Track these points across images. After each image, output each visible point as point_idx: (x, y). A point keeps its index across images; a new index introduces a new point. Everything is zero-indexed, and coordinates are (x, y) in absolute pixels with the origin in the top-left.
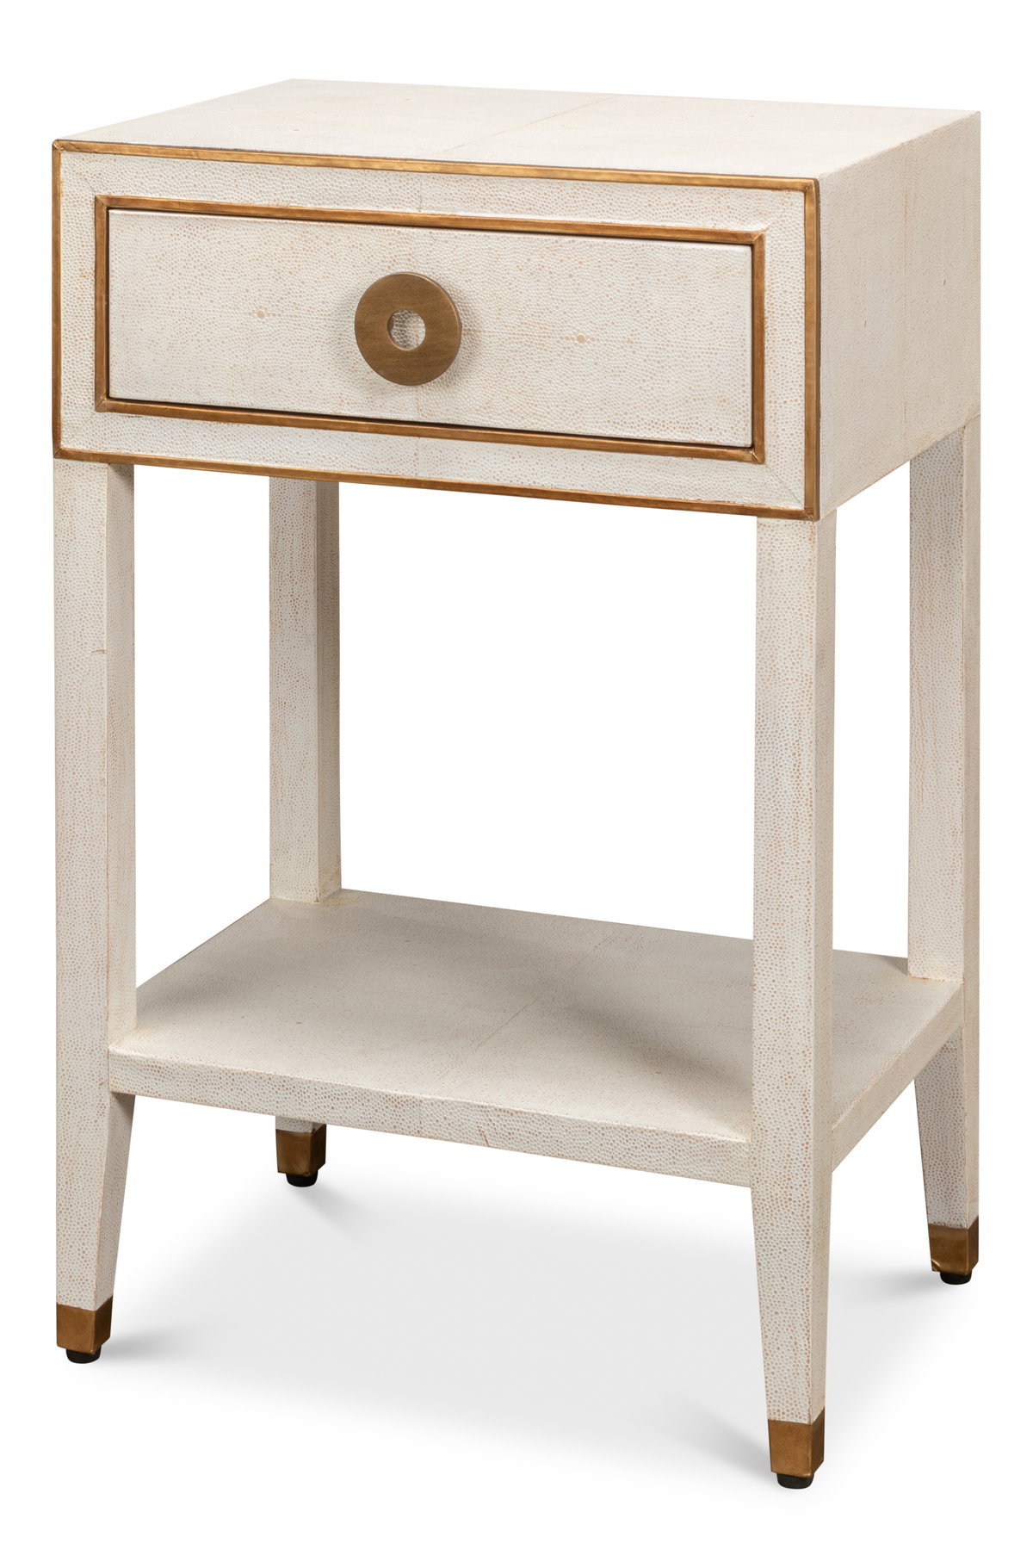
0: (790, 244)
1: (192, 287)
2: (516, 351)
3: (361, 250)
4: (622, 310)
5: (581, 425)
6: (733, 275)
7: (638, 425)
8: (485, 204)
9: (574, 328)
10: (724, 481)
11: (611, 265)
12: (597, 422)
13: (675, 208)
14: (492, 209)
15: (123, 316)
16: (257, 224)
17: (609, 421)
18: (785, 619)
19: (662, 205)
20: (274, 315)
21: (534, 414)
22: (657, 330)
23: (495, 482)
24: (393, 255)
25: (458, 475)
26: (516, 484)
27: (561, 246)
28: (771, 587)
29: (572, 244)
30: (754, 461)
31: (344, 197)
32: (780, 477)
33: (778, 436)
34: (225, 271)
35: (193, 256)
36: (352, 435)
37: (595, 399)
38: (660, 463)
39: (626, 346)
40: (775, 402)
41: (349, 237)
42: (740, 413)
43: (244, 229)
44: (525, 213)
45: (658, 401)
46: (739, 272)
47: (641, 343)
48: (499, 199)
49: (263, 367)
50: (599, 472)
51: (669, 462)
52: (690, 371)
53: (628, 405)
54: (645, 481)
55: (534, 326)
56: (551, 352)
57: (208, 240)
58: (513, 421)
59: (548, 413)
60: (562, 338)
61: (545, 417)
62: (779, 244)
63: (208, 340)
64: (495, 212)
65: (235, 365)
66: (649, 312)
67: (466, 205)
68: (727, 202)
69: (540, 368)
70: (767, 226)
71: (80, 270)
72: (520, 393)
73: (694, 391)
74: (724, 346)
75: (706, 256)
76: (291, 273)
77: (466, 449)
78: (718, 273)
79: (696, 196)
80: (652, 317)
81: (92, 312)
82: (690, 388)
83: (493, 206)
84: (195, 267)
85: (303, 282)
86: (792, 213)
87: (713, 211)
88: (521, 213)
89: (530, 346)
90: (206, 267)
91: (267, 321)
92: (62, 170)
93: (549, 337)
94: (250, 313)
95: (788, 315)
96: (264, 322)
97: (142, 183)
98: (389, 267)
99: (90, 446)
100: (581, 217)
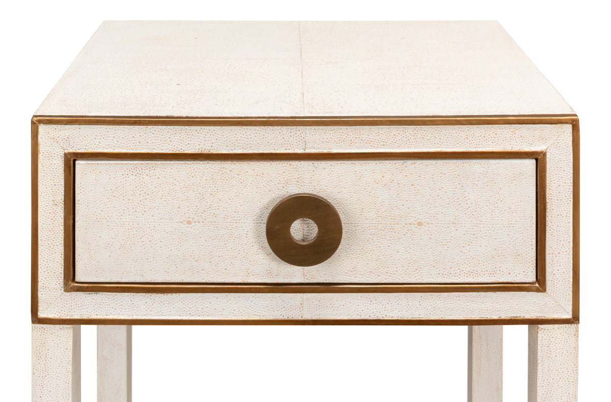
0: (563, 156)
1: (138, 207)
2: (374, 234)
3: (262, 177)
4: (448, 204)
5: (419, 277)
6: (525, 178)
7: (460, 275)
8: (351, 143)
9: (415, 217)
10: (517, 304)
11: (441, 177)
12: (431, 275)
13: (484, 139)
14: (356, 146)
15: (86, 229)
16: (186, 165)
17: (439, 274)
18: (558, 385)
19: (476, 138)
20: (199, 222)
21: (387, 273)
22: (473, 215)
23: (358, 318)
24: (286, 179)
25: (332, 314)
26: (373, 317)
27: (406, 167)
28: (548, 367)
29: (413, 165)
30: (538, 290)
31: (250, 144)
32: (555, 299)
33: (554, 274)
34: (162, 196)
35: (138, 187)
36: (255, 295)
37: (429, 260)
38: (473, 297)
39: (451, 226)
40: (553, 253)
41: (254, 170)
42: (530, 262)
43: (176, 168)
44: (380, 148)
45: (473, 258)
46: (530, 176)
47: (461, 223)
48: (362, 140)
49: (191, 256)
50: (431, 305)
51: (479, 295)
52: (495, 239)
53: (452, 262)
54: (463, 308)
55: (387, 218)
56: (398, 233)
57: (150, 176)
58: (372, 278)
59: (397, 271)
60: (406, 224)
61: (395, 274)
62: (555, 157)
63: (150, 241)
64: (359, 148)
65: (170, 256)
66: (467, 204)
67: (338, 145)
68: (520, 133)
69: (391, 243)
70: (547, 147)
71: (53, 201)
72: (377, 260)
73: (498, 251)
74: (519, 222)
75: (506, 167)
76: (211, 194)
77: (337, 298)
78: (514, 177)
79: (499, 130)
80: (469, 207)
81: (62, 228)
82: (495, 249)
83: (357, 145)
84: (140, 194)
85: (220, 200)
86: (564, 138)
87: (511, 139)
88: (377, 148)
89: (383, 230)
90: (148, 194)
91: (194, 226)
92: (39, 136)
93: (397, 224)
94: (181, 222)
95: (561, 200)
96: (191, 227)
97: (100, 142)
98: (283, 187)
99: (59, 315)
100: (420, 148)
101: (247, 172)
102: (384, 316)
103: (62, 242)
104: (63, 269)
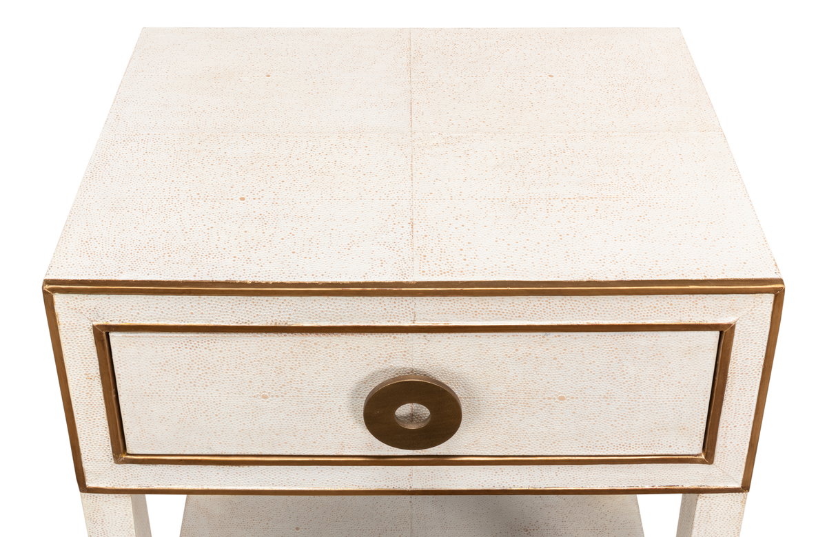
1: (197, 382)
2: (502, 409)
3: (358, 350)
4: (600, 378)
6: (703, 351)
7: (608, 447)
8: (476, 315)
9: (556, 391)
10: (676, 475)
11: (593, 350)
12: (572, 448)
13: (655, 310)
14: (483, 318)
15: (133, 403)
16: (256, 338)
17: (582, 447)
19: (643, 309)
20: (277, 396)
21: (517, 446)
22: (631, 389)
23: (480, 488)
24: (389, 353)
27: (548, 340)
28: (705, 530)
30: (703, 462)
31: (340, 315)
32: (724, 470)
33: (726, 447)
34: (228, 370)
35: (196, 361)
37: (571, 434)
39: (602, 401)
40: (727, 426)
41: (346, 343)
42: (696, 436)
43: (244, 341)
44: (514, 319)
45: (626, 432)
46: (709, 349)
47: (615, 398)
48: (490, 311)
49: (270, 430)
50: (570, 476)
52: (657, 413)
53: (600, 436)
55: (519, 393)
56: (534, 408)
57: (210, 350)
59: (529, 444)
60: (544, 399)
61: (526, 447)
62: (747, 330)
63: (216, 416)
64: (486, 321)
65: (243, 430)
66: (624, 378)
67: (458, 316)
69: (524, 418)
70: (737, 318)
71: (86, 374)
72: (504, 434)
73: (659, 425)
74: (689, 396)
75: (680, 340)
76: (291, 368)
78: (689, 350)
79: (676, 300)
80: (627, 382)
81: (102, 402)
82: (656, 423)
83: (484, 316)
84: (198, 369)
85: (303, 374)
86: (762, 308)
87: (690, 310)
88: (511, 319)
89: (514, 405)
90: (209, 368)
91: (271, 400)
92: (56, 307)
93: (533, 398)
94: (254, 396)
95: (747, 374)
96: (268, 402)
97: (138, 313)
98: (385, 361)
99: (112, 485)
100: (568, 320)
101: (337, 345)
102: (512, 486)
103: (105, 416)
104: (110, 442)
